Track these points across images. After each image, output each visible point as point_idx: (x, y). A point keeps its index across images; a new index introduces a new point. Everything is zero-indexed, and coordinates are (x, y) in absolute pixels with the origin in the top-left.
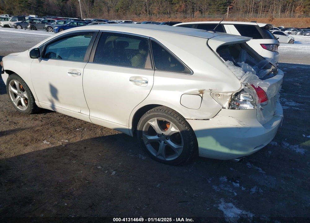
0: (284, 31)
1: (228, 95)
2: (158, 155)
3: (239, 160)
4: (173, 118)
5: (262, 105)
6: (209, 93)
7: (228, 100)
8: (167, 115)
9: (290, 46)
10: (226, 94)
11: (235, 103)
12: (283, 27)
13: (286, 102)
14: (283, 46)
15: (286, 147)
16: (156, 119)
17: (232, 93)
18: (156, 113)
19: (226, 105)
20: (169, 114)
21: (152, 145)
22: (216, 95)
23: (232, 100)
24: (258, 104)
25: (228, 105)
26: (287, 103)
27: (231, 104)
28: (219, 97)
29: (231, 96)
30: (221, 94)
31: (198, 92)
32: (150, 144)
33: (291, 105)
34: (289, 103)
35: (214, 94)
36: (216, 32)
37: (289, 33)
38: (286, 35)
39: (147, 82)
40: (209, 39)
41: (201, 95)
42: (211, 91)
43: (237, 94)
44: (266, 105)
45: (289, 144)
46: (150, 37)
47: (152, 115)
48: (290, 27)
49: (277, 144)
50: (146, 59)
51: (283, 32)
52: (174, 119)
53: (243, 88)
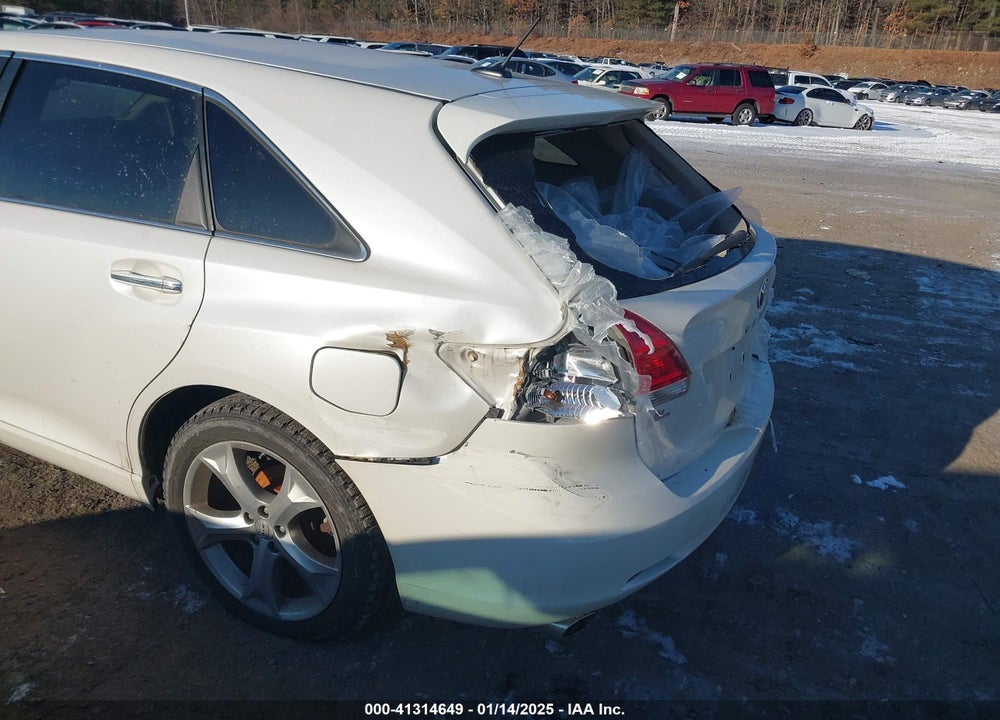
0: (846, 89)
1: (509, 356)
2: (249, 598)
3: (566, 627)
4: (290, 448)
5: (657, 400)
6: (432, 348)
7: (512, 378)
8: (267, 435)
9: (859, 138)
10: (500, 354)
11: (543, 390)
12: (845, 76)
13: (815, 340)
14: (838, 139)
15: (784, 532)
16: (229, 445)
17: (524, 350)
18: (225, 423)
19: (505, 400)
20: (275, 430)
21: (226, 550)
22: (463, 355)
23: (530, 376)
24: (639, 399)
25: (513, 398)
26: (818, 343)
27: (524, 396)
28: (475, 365)
29: (522, 362)
30: (483, 351)
31: (385, 344)
32: (221, 546)
33: (830, 350)
34: (825, 345)
35: (453, 352)
36: (510, 77)
37: (861, 96)
38: (847, 101)
39: (179, 288)
40: (444, 102)
41: (400, 353)
42: (441, 339)
43: (551, 354)
44: (681, 394)
45: (796, 519)
46: (203, 89)
47: (210, 430)
48: (867, 77)
49: (755, 519)
50: (184, 182)
51: (843, 92)
52: (298, 451)
53: (570, 328)
